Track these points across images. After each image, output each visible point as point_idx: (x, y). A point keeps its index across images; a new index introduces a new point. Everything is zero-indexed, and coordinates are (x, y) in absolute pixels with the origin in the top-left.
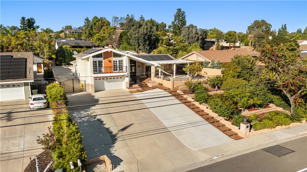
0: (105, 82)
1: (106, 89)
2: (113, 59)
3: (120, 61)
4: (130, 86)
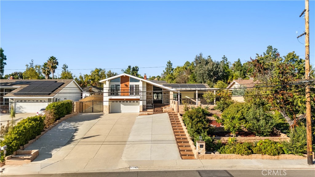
0: (121, 105)
1: (122, 112)
2: (130, 84)
3: (136, 86)
4: (144, 110)
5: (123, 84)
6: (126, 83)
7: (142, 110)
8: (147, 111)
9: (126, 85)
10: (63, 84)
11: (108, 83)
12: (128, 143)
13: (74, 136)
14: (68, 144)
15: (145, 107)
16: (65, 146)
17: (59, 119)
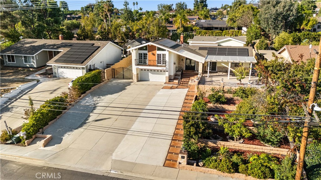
1: (150, 80)
2: (157, 53)
3: (163, 55)
4: (170, 81)
5: (150, 52)
6: (154, 52)
7: (168, 81)
8: (173, 82)
9: (154, 54)
10: (99, 47)
11: (134, 51)
12: (129, 133)
13: (89, 116)
14: (80, 127)
15: (172, 77)
16: (77, 129)
17: (84, 93)
